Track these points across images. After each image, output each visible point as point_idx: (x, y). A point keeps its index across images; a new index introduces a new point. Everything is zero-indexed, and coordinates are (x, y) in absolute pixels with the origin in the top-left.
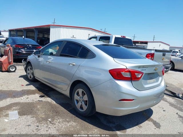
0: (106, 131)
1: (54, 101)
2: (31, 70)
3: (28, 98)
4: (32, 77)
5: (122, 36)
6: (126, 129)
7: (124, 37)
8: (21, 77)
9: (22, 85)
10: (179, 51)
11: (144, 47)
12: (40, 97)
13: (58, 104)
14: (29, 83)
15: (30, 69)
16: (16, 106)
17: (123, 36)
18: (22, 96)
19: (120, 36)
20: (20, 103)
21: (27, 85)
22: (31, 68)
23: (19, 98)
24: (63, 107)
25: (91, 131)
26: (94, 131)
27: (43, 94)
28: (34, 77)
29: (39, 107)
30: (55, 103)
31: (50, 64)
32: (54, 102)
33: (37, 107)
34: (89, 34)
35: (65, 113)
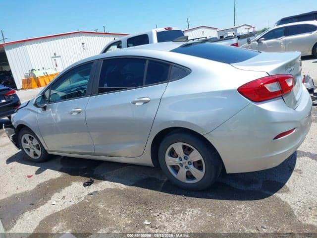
0: (259, 201)
1: (120, 184)
2: (32, 141)
3: (64, 197)
4: (39, 153)
5: (166, 29)
6: (284, 184)
7: (169, 28)
8: (9, 161)
9: (29, 177)
10: (234, 34)
11: (206, 38)
12: (85, 185)
13: (132, 186)
14: (39, 168)
15: (28, 140)
16: (57, 223)
17: (167, 27)
18: (50, 199)
19: (162, 29)
20: (57, 213)
21: (38, 173)
22: (30, 137)
23: (46, 205)
24: (146, 188)
25: (237, 212)
26: (241, 209)
27: (87, 180)
28: (44, 152)
29: (101, 206)
30: (124, 186)
31: (82, 117)
32: (122, 186)
33: (98, 208)
34: (83, 44)
35: (160, 199)
